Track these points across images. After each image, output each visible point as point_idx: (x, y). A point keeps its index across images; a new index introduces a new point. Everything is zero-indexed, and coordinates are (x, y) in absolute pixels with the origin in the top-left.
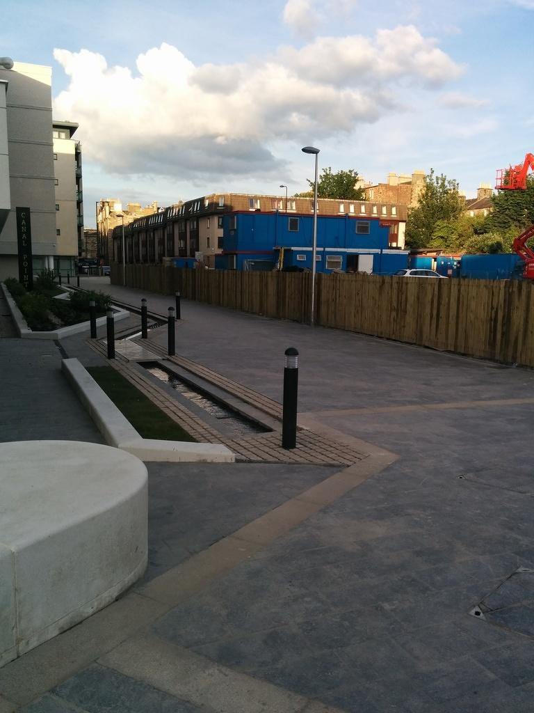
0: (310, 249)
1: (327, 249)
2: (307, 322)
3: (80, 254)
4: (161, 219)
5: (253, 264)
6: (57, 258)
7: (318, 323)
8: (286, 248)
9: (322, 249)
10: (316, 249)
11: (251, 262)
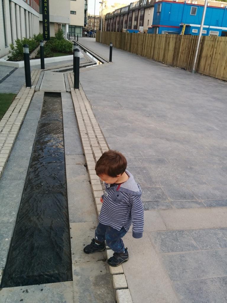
0: (199, 26)
1: (211, 27)
2: (190, 70)
3: (85, 25)
4: (127, 9)
5: (167, 33)
6: (71, 26)
7: (197, 71)
8: (187, 25)
9: (207, 27)
10: (203, 26)
11: (167, 32)
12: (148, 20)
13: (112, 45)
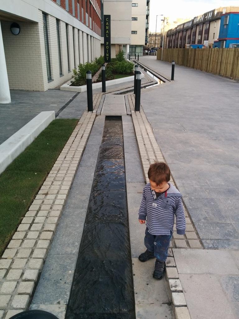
3: (146, 44)
12: (214, 33)
13: (174, 63)
